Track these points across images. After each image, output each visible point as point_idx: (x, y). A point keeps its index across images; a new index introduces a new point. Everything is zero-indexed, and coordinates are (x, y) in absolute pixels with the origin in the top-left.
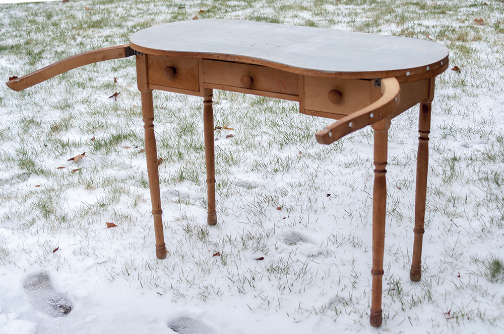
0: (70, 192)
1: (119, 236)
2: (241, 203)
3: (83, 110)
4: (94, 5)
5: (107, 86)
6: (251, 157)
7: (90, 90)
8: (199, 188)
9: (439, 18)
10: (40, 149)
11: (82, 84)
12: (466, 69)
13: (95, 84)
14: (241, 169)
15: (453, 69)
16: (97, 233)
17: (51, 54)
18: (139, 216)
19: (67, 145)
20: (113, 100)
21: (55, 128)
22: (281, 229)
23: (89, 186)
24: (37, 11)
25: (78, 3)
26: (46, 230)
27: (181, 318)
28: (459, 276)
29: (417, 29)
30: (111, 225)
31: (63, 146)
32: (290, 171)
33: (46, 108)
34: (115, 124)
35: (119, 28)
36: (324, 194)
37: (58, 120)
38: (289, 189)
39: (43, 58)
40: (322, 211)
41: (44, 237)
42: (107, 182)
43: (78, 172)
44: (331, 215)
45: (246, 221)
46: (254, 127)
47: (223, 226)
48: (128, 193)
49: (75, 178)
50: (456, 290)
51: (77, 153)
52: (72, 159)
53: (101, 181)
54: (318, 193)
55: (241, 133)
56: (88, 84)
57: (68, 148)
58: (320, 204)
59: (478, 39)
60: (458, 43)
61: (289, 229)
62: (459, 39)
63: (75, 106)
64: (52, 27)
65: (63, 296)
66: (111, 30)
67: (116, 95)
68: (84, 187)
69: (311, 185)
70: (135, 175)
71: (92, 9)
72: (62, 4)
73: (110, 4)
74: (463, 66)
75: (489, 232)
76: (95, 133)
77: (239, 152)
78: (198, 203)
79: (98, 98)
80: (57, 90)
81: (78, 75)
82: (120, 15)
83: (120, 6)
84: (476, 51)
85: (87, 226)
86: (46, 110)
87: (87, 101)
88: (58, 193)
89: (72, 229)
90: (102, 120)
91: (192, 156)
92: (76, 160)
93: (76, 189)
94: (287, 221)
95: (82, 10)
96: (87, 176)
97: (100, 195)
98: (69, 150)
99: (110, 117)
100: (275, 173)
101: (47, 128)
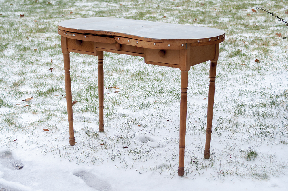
0: (24, 115)
1: (50, 135)
2: (118, 123)
3: (33, 76)
4: (40, 19)
5: (47, 64)
6: (127, 102)
7: (36, 66)
8: (96, 115)
9: (254, 32)
10: (7, 95)
11: (32, 63)
12: (263, 61)
13: (39, 63)
14: (121, 107)
15: (255, 61)
16: (38, 133)
17: (13, 46)
18: (61, 127)
19: (23, 93)
20: (50, 71)
21: (16, 84)
22: (139, 135)
23: (35, 112)
24: (4, 22)
25: (30, 18)
26: (10, 131)
27: (81, 172)
28: (231, 158)
29: (239, 38)
30: (46, 130)
31: (20, 93)
32: (148, 109)
33: (10, 74)
34: (50, 83)
35: (55, 33)
36: (166, 120)
37: (17, 81)
38: (146, 117)
39: (8, 48)
40: (163, 128)
41: (8, 134)
42: (45, 111)
43: (28, 106)
44: (168, 130)
45: (120, 131)
46: (131, 88)
47: (107, 133)
48: (56, 116)
49: (27, 109)
50: (227, 163)
51: (27, 97)
52: (25, 100)
53: (41, 110)
54: (162, 120)
55: (124, 90)
56: (35, 63)
57: (23, 94)
58: (162, 124)
59: (275, 45)
60: (262, 47)
61: (144, 135)
62: (263, 45)
63: (27, 74)
64: (13, 31)
65: (19, 161)
66: (50, 34)
67: (52, 69)
68: (31, 113)
69: (158, 115)
70: (60, 108)
71: (39, 22)
72: (20, 18)
73: (50, 19)
74: (262, 59)
75: (253, 139)
76: (39, 88)
77: (121, 99)
78: (95, 122)
79: (41, 70)
80: (17, 66)
81: (30, 58)
82: (56, 26)
83: (56, 21)
84: (272, 51)
85: (33, 130)
86: (10, 75)
87: (35, 71)
88: (16, 115)
89: (25, 132)
90: (43, 81)
91: (94, 100)
92: (27, 100)
93: (27, 114)
94: (143, 131)
95: (32, 22)
96: (33, 108)
97: (40, 116)
98: (23, 96)
99: (48, 80)
100: (139, 110)
101: (10, 84)
